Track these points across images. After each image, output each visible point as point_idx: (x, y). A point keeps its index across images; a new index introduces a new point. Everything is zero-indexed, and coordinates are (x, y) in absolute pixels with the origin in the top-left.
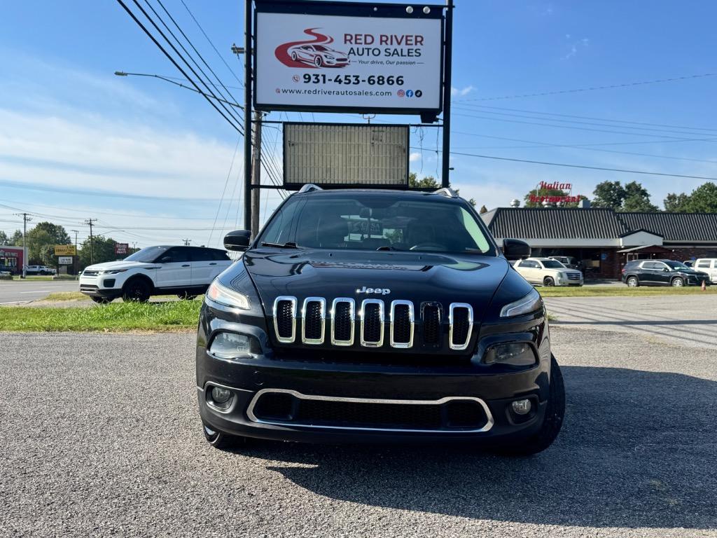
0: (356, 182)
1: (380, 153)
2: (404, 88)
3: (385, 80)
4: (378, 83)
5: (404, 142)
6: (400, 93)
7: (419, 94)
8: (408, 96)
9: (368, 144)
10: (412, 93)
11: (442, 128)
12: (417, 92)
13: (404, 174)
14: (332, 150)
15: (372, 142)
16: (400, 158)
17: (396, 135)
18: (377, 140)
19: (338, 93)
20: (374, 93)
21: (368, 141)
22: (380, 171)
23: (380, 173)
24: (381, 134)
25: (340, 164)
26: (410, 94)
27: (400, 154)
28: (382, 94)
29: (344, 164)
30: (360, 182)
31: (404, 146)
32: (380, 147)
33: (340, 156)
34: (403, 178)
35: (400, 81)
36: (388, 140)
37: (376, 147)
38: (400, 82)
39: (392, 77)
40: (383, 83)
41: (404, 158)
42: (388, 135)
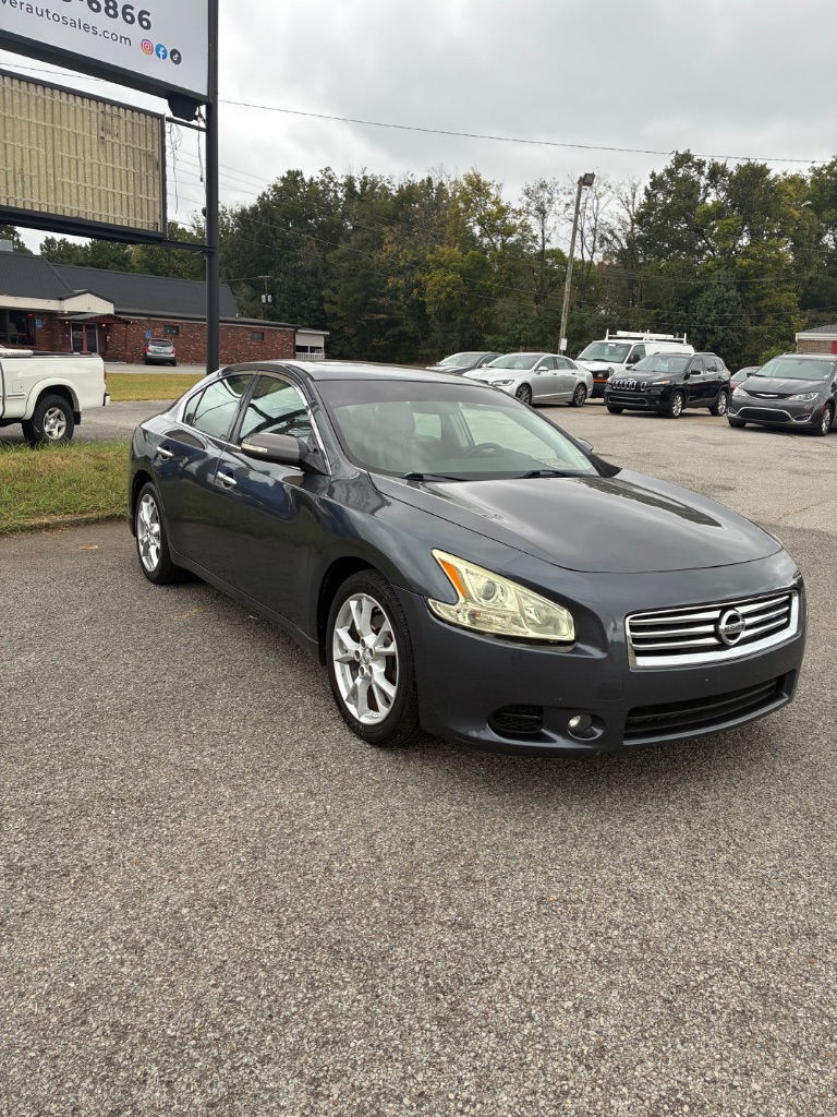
0: (75, 215)
1: (117, 160)
2: (153, 36)
3: (119, 10)
4: (106, 10)
5: (156, 149)
6: (146, 45)
7: (176, 57)
8: (159, 55)
9: (95, 137)
10: (165, 51)
11: (203, 135)
12: (174, 52)
13: (158, 210)
14: (25, 134)
15: (102, 134)
16: (150, 179)
17: (143, 129)
18: (109, 132)
19: (30, 9)
20: (100, 31)
21: (94, 132)
22: (118, 198)
23: (118, 203)
24: (116, 121)
25: (43, 169)
26: (161, 53)
27: (151, 172)
28: (115, 38)
29: (51, 171)
30: (82, 216)
31: (157, 155)
32: (116, 146)
33: (42, 150)
34: (158, 220)
35: (143, 19)
36: (130, 139)
37: (109, 145)
38: (145, 24)
39: (132, 8)
40: (115, 16)
41: (157, 181)
42: (129, 125)
